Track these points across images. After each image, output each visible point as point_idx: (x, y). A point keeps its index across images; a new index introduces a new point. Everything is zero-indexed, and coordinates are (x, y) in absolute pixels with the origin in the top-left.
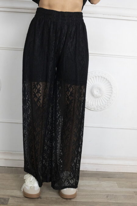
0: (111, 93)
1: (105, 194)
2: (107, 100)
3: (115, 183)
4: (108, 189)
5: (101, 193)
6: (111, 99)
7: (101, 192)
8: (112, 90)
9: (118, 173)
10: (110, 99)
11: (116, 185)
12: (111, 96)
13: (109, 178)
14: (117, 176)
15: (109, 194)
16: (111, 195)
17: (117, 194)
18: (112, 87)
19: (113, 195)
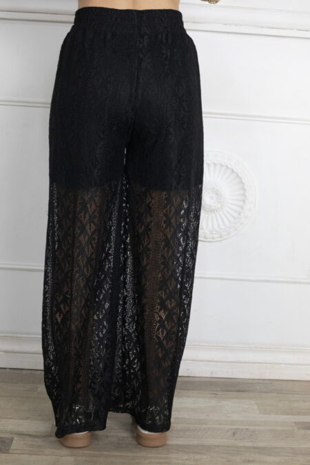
0: (244, 201)
1: (230, 427)
2: (234, 218)
3: (254, 402)
5: (222, 426)
6: (242, 215)
7: (220, 424)
8: (245, 195)
10: (239, 214)
11: (256, 407)
12: (242, 208)
13: (239, 391)
14: (258, 388)
15: (238, 429)
16: (242, 430)
17: (256, 428)
18: (246, 187)
19: (247, 429)
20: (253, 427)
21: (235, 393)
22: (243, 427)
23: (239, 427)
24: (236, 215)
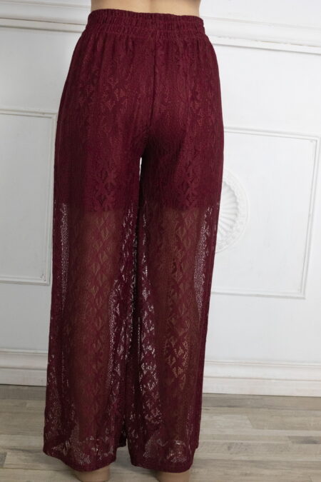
0: (236, 215)
1: (224, 441)
2: (226, 231)
3: (246, 417)
4: (229, 432)
5: (215, 441)
6: (234, 228)
7: (214, 439)
8: (237, 209)
9: (251, 397)
10: (231, 227)
11: (248, 422)
12: (234, 221)
13: (229, 406)
14: (249, 403)
15: (233, 443)
16: (237, 444)
17: (250, 442)
18: (238, 201)
19: (242, 443)
20: (246, 442)
21: (226, 408)
22: (237, 441)
23: (234, 441)
24: (228, 229)
